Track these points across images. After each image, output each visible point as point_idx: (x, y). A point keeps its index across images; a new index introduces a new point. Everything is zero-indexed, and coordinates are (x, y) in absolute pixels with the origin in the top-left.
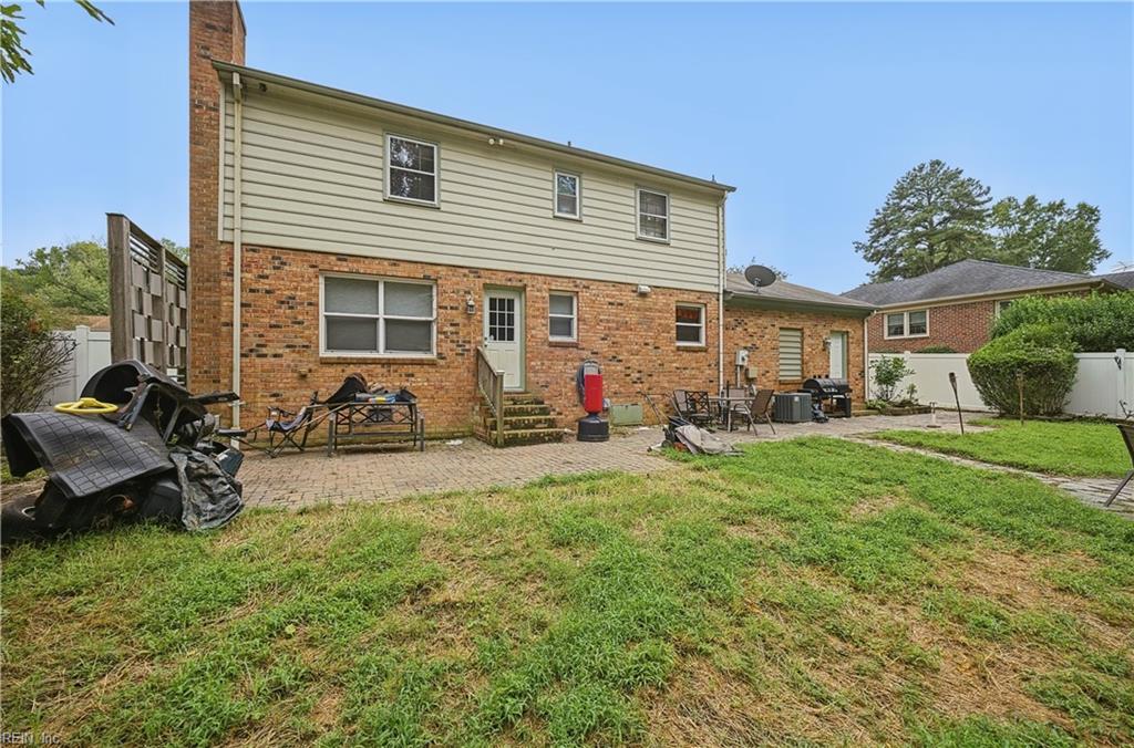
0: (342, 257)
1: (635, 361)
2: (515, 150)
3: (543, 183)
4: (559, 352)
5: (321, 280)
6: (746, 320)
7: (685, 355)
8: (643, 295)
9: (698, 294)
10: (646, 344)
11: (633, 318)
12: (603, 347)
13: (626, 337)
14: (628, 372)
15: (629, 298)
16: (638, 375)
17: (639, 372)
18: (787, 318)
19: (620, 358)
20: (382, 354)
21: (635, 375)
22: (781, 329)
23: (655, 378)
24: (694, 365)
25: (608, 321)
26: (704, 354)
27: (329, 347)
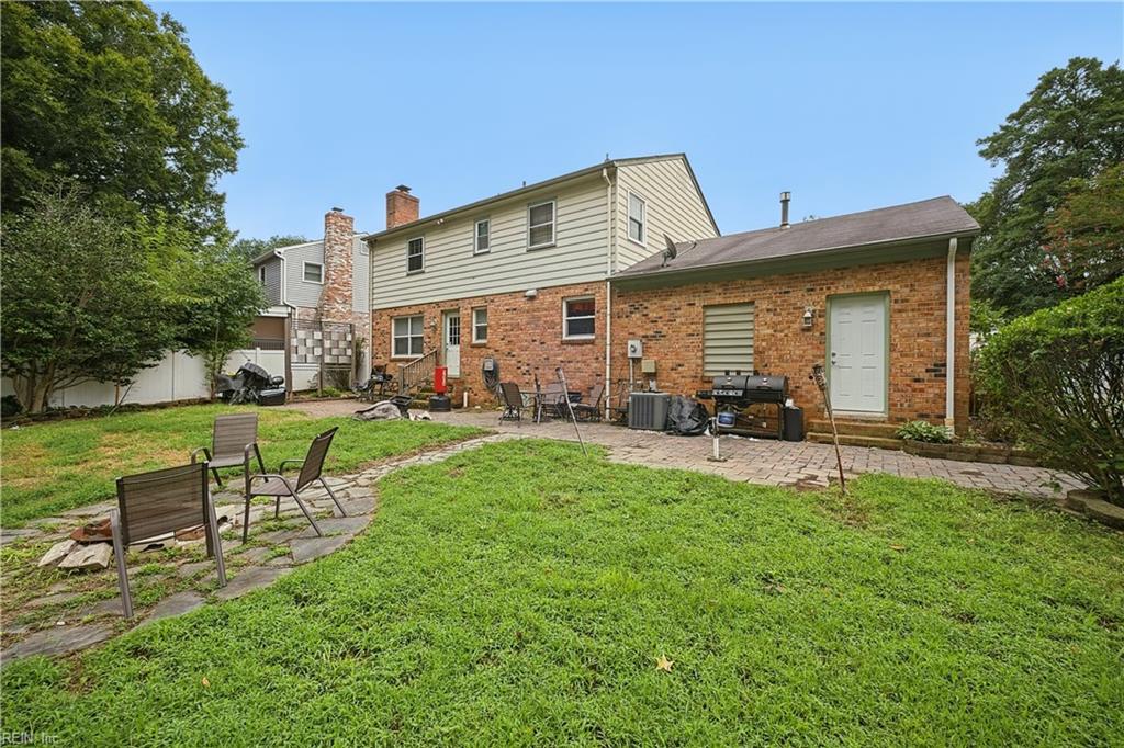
0: (395, 308)
1: (524, 356)
2: (455, 219)
3: (467, 235)
4: (476, 351)
5: (393, 321)
6: (646, 304)
7: (569, 348)
8: (532, 298)
9: (586, 286)
10: (534, 341)
11: (523, 319)
12: (501, 345)
13: (518, 336)
14: (520, 365)
15: (521, 303)
16: (527, 368)
17: (528, 365)
18: (720, 290)
19: (514, 353)
20: (409, 356)
21: (525, 368)
22: (704, 307)
23: (540, 370)
24: (579, 359)
25: (506, 325)
26: (590, 346)
27: (397, 353)
